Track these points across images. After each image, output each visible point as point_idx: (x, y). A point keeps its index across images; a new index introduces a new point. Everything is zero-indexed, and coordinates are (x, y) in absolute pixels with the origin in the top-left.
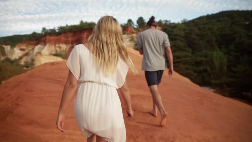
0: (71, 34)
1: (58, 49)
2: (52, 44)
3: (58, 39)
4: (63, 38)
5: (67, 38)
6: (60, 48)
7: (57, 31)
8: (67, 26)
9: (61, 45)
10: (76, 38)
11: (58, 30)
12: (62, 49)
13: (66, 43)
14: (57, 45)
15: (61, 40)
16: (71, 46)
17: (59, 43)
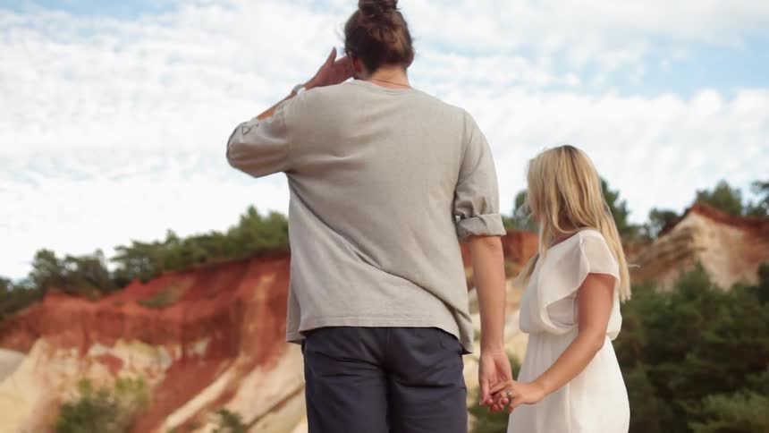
0: (187, 283)
1: (98, 373)
2: (68, 345)
3: (100, 315)
4: (131, 309)
5: (160, 307)
6: (114, 364)
7: (112, 267)
8: (172, 238)
9: (121, 351)
10: (206, 308)
11: (115, 259)
12: (124, 374)
13: (151, 336)
14: (97, 350)
15: (121, 317)
16: (178, 352)
17: (110, 338)
